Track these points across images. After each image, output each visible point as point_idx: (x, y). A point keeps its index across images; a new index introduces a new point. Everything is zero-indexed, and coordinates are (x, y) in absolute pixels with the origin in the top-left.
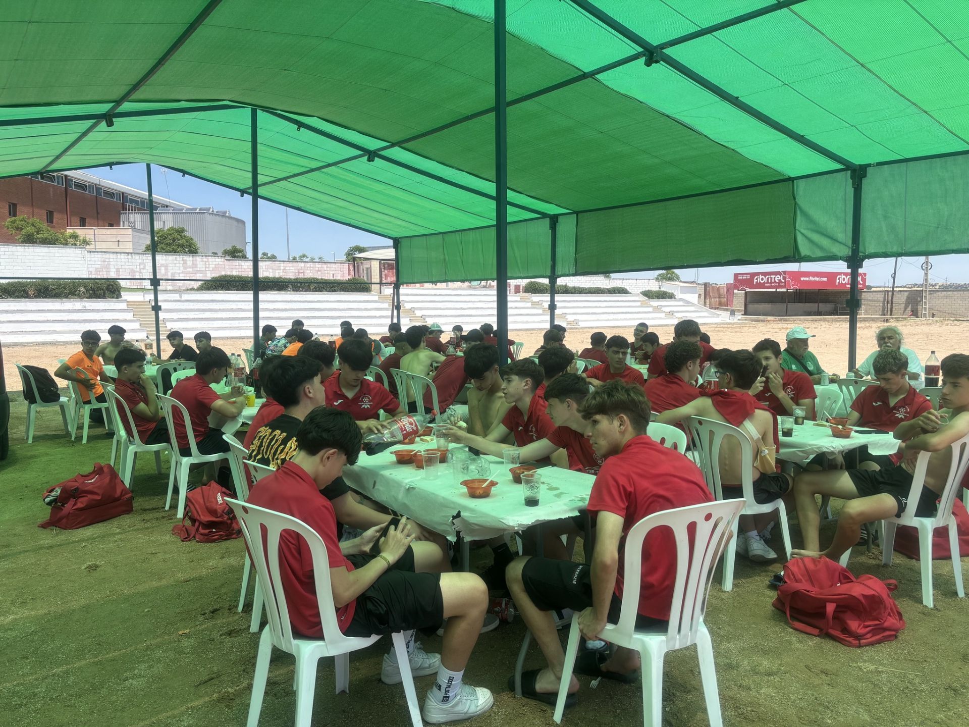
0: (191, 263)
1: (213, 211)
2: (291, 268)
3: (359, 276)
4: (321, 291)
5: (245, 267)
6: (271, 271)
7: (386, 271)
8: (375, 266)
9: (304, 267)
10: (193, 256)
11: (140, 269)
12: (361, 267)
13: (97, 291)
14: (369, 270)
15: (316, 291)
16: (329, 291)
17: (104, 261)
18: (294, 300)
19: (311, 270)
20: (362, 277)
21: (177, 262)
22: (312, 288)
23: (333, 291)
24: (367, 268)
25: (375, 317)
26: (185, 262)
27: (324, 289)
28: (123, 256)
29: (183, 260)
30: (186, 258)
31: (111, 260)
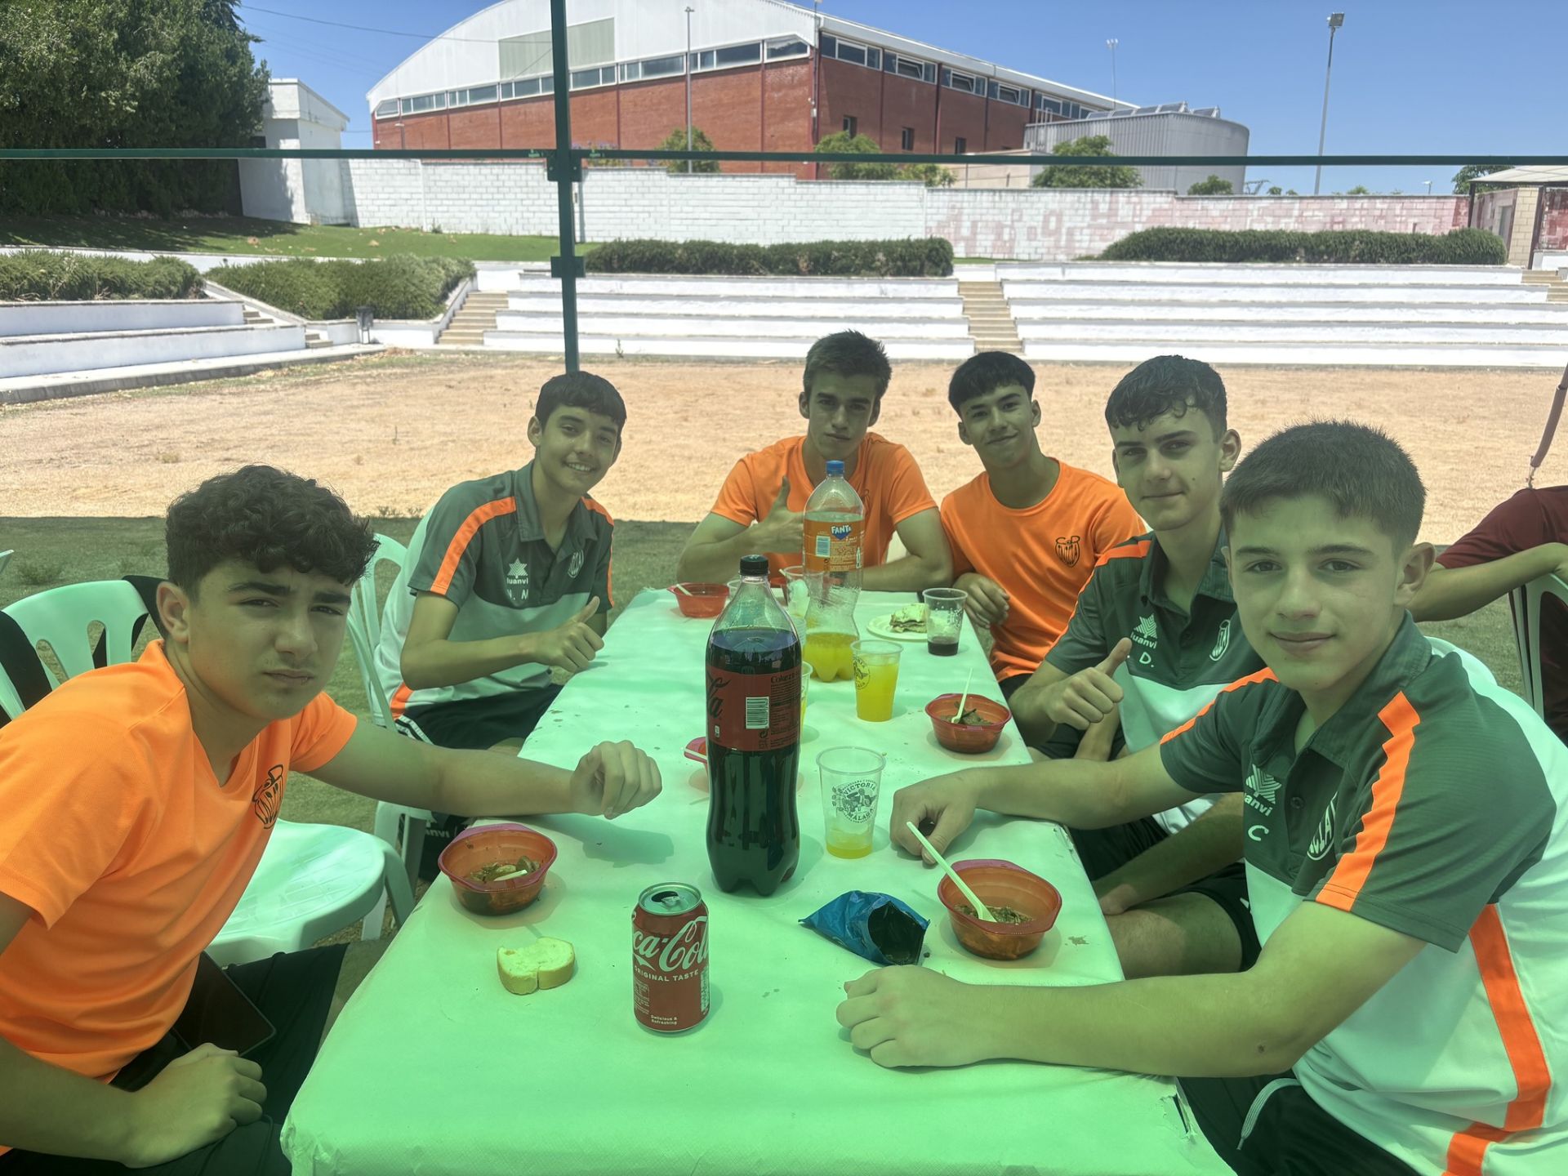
0: (1107, 206)
1: (1186, 110)
2: (1316, 213)
3: (1479, 226)
4: (1374, 262)
5: (1215, 213)
6: (1270, 219)
7: (1555, 213)
8: (1528, 201)
9: (1348, 209)
10: (1112, 192)
11: (1013, 221)
12: (1489, 207)
13: (910, 260)
14: (1509, 212)
15: (1362, 261)
16: (1396, 262)
17: (953, 208)
18: (1302, 281)
19: (1362, 216)
20: (1487, 228)
21: (1081, 205)
22: (1353, 254)
23: (1405, 262)
24: (1504, 209)
25: (1505, 326)
26: (1095, 203)
27: (1382, 256)
28: (986, 197)
29: (1092, 202)
30: (1098, 197)
31: (965, 205)
